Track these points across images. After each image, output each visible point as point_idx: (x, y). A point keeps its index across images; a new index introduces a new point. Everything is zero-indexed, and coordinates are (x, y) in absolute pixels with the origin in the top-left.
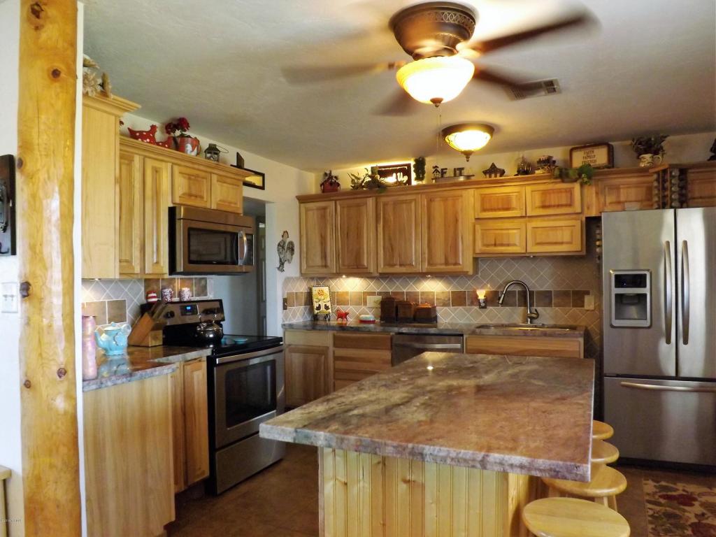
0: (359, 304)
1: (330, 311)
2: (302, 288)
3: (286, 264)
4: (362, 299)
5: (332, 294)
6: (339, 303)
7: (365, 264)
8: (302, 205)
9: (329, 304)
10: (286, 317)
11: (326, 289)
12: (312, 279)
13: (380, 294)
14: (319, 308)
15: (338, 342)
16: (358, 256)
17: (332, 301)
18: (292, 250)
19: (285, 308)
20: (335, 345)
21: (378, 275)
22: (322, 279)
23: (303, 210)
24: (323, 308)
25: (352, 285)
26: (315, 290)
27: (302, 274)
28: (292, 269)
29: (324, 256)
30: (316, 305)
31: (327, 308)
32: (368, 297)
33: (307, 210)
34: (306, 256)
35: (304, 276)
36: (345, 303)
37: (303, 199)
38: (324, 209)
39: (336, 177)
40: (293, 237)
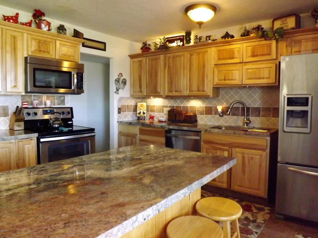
0: (160, 112)
1: (145, 115)
2: (132, 103)
3: (120, 90)
4: (161, 110)
5: (148, 106)
7: (159, 90)
8: (131, 59)
9: (145, 112)
10: (120, 117)
11: (144, 104)
12: (139, 98)
13: (170, 107)
14: (140, 113)
15: (142, 132)
16: (155, 87)
17: (148, 110)
18: (124, 82)
19: (119, 113)
20: (140, 133)
21: (165, 96)
22: (144, 98)
23: (132, 62)
24: (142, 114)
25: (157, 102)
26: (139, 104)
27: (131, 96)
28: (125, 92)
29: (140, 87)
30: (138, 112)
31: (144, 113)
32: (164, 108)
33: (134, 62)
34: (133, 86)
35: (133, 96)
36: (152, 111)
37: (132, 57)
38: (141, 61)
39: (149, 45)
40: (126, 76)
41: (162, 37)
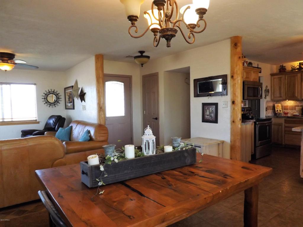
0: (293, 109)
1: (281, 112)
2: (271, 104)
3: (267, 97)
4: (293, 108)
5: (282, 106)
6: (285, 109)
7: (296, 96)
8: (272, 77)
9: (281, 110)
10: (266, 113)
11: (280, 105)
12: (275, 101)
13: (301, 106)
14: (277, 111)
15: (286, 122)
16: (294, 93)
17: (282, 109)
18: (268, 91)
19: (266, 111)
20: (285, 123)
21: (301, 99)
22: (278, 101)
24: (279, 111)
25: (290, 103)
26: (276, 105)
27: (271, 99)
28: (268, 98)
29: (280, 93)
30: (276, 110)
31: (280, 111)
32: (296, 107)
33: (274, 78)
34: (273, 93)
35: (273, 100)
36: (287, 109)
37: (272, 75)
38: (281, 78)
39: (285, 67)
40: (269, 88)
41: (298, 62)
